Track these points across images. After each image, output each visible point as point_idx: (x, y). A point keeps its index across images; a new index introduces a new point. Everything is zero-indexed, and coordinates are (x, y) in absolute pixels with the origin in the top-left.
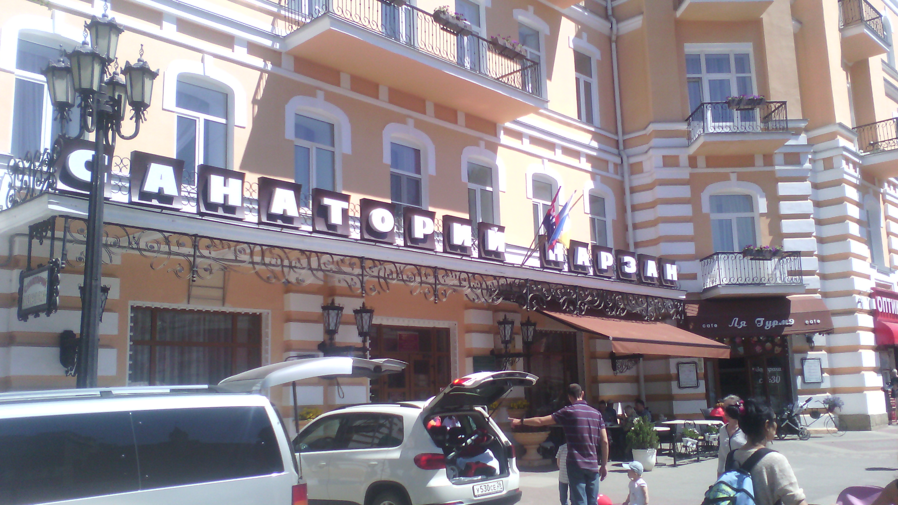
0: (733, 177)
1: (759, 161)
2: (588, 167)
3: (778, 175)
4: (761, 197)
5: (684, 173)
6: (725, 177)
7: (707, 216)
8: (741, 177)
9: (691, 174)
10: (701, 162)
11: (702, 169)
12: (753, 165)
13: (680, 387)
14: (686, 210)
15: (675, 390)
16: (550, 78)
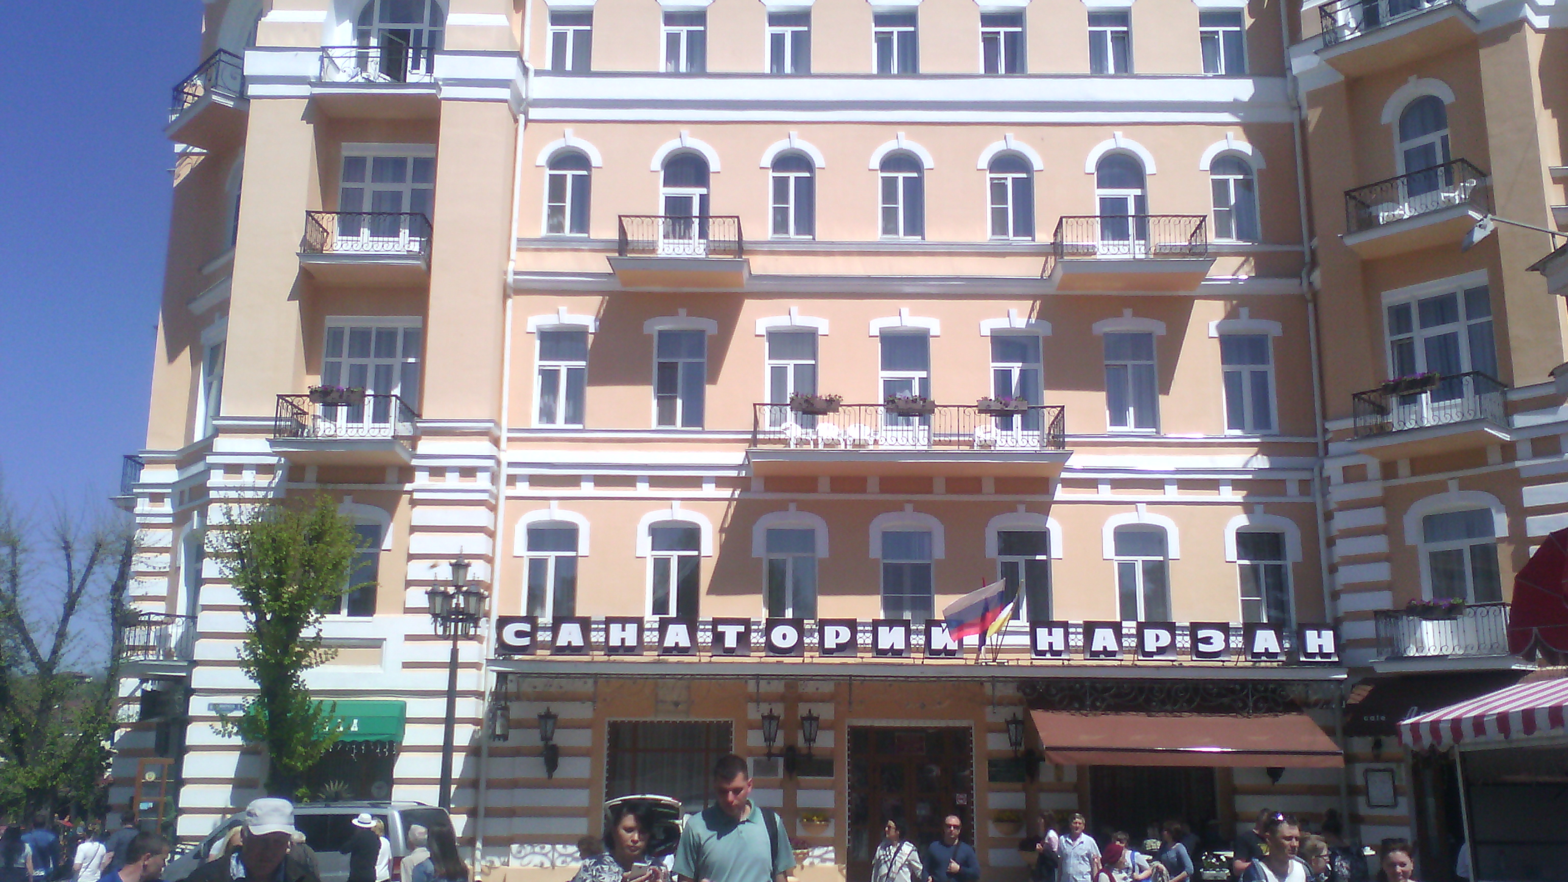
0: (1453, 485)
1: (1494, 456)
2: (1239, 496)
3: (1524, 475)
4: (1499, 511)
5: (1374, 489)
6: (1441, 487)
7: (1414, 549)
8: (1465, 485)
9: (1387, 490)
10: (1404, 468)
11: (1405, 478)
12: (1485, 464)
13: (1370, 805)
14: (1379, 544)
15: (1363, 809)
16: (1166, 391)
